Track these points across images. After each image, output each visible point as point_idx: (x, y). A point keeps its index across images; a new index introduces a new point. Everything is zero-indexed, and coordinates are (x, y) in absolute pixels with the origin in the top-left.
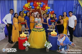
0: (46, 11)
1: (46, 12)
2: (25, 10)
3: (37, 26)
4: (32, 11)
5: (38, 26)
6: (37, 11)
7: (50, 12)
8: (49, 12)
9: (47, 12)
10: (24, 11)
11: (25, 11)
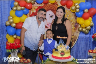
0: (76, 8)
1: (74, 11)
2: (19, 8)
3: (57, 53)
4: (36, 8)
5: (59, 56)
6: (50, 8)
7: (86, 10)
8: (83, 10)
9: (78, 10)
10: (16, 10)
11: (19, 11)
